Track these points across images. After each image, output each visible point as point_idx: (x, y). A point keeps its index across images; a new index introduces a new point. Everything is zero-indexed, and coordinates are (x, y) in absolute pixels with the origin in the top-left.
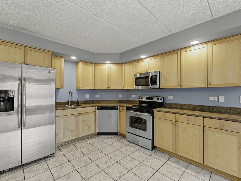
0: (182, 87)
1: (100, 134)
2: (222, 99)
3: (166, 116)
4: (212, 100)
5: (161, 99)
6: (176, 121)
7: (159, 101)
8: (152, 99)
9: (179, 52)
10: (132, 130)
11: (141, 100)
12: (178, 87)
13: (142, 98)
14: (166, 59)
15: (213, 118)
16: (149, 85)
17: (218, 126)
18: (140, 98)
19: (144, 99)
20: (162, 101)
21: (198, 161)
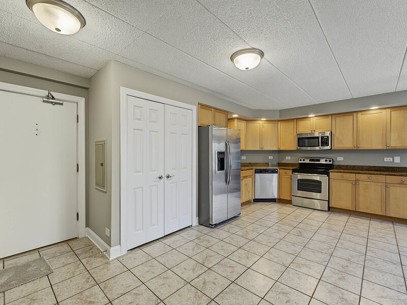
0: (359, 148)
1: (257, 201)
2: (397, 160)
3: (344, 176)
4: (388, 161)
5: (330, 161)
6: (357, 181)
7: (328, 162)
8: (319, 161)
9: (355, 114)
10: (300, 193)
11: (302, 162)
12: (354, 148)
13: (304, 160)
14: (339, 120)
15: (395, 175)
16: (319, 146)
17: (400, 182)
18: (301, 160)
19: (307, 161)
20: (331, 163)
21: (380, 214)
